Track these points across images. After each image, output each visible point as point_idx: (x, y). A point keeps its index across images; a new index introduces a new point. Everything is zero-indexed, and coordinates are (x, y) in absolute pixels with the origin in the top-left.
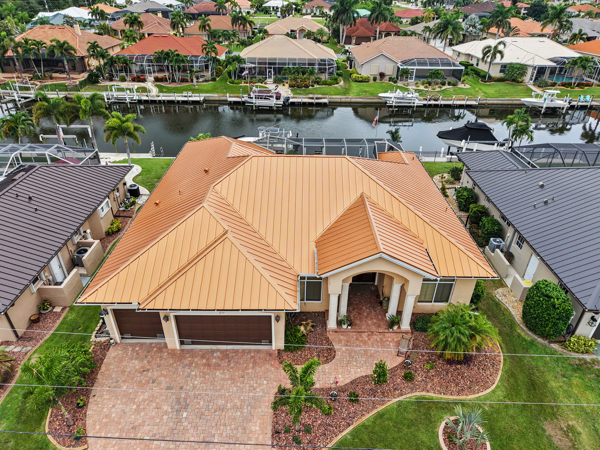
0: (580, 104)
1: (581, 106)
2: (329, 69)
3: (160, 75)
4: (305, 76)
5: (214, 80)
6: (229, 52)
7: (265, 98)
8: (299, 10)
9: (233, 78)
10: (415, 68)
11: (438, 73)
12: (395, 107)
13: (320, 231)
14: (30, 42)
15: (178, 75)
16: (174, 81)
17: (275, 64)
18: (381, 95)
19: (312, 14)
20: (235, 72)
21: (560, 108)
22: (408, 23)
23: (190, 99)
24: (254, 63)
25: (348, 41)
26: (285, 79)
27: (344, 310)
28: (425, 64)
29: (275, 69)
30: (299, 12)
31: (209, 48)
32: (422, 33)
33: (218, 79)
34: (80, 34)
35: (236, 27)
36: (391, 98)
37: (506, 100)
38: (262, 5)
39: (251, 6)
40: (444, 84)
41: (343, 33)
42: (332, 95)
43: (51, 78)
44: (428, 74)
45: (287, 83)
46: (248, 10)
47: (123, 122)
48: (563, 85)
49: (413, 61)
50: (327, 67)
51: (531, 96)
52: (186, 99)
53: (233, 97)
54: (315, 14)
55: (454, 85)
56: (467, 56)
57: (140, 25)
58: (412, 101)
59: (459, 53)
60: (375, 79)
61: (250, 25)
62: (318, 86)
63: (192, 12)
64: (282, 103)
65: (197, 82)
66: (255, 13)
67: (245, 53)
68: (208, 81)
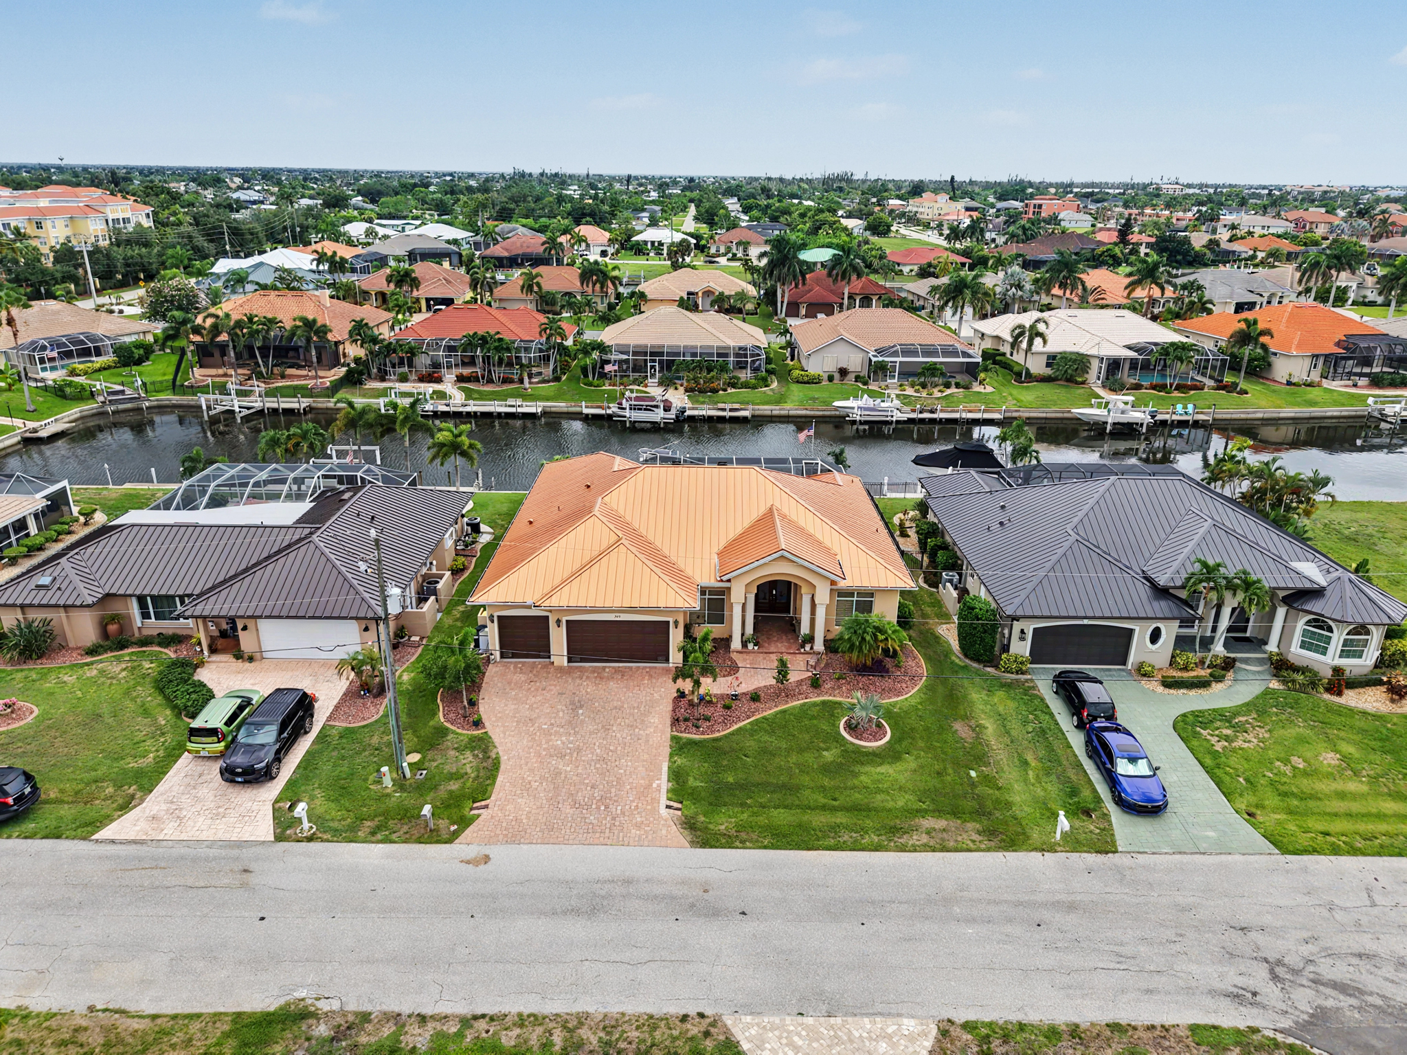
0: (1175, 417)
1: (1179, 422)
2: (753, 362)
3: (466, 371)
4: (712, 374)
5: (557, 379)
6: (580, 333)
7: (645, 410)
8: (704, 246)
9: (590, 378)
10: (898, 359)
11: (935, 369)
12: (861, 423)
13: (723, 543)
14: (256, 319)
15: (498, 372)
16: (490, 381)
17: (662, 354)
18: (837, 404)
19: (730, 255)
20: (594, 369)
21: (1137, 424)
22: (913, 273)
23: (520, 410)
24: (627, 353)
25: (793, 310)
26: (679, 378)
27: (749, 630)
28: (914, 353)
29: (661, 362)
30: (702, 251)
31: (551, 329)
32: (928, 297)
33: (564, 378)
34: (328, 305)
35: (588, 286)
36: (853, 408)
37: (1051, 412)
38: (630, 237)
39: (610, 240)
40: (948, 386)
41: (783, 296)
42: (758, 404)
43: (283, 377)
44: (920, 371)
45: (682, 385)
46: (604, 248)
47: (456, 436)
48: (1153, 387)
49: (895, 349)
50: (749, 360)
51: (1092, 406)
52: (513, 410)
53: (592, 407)
54: (734, 255)
55: (967, 387)
56: (996, 340)
57: (415, 283)
58: (890, 414)
59: (983, 335)
60: (831, 379)
61: (614, 284)
62: (733, 390)
63: (496, 255)
64: (674, 417)
65: (530, 383)
66: (617, 252)
67: (610, 335)
68: (548, 381)
